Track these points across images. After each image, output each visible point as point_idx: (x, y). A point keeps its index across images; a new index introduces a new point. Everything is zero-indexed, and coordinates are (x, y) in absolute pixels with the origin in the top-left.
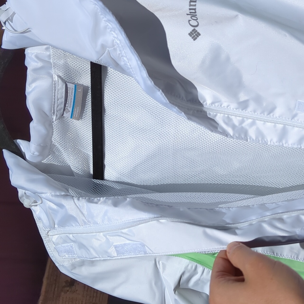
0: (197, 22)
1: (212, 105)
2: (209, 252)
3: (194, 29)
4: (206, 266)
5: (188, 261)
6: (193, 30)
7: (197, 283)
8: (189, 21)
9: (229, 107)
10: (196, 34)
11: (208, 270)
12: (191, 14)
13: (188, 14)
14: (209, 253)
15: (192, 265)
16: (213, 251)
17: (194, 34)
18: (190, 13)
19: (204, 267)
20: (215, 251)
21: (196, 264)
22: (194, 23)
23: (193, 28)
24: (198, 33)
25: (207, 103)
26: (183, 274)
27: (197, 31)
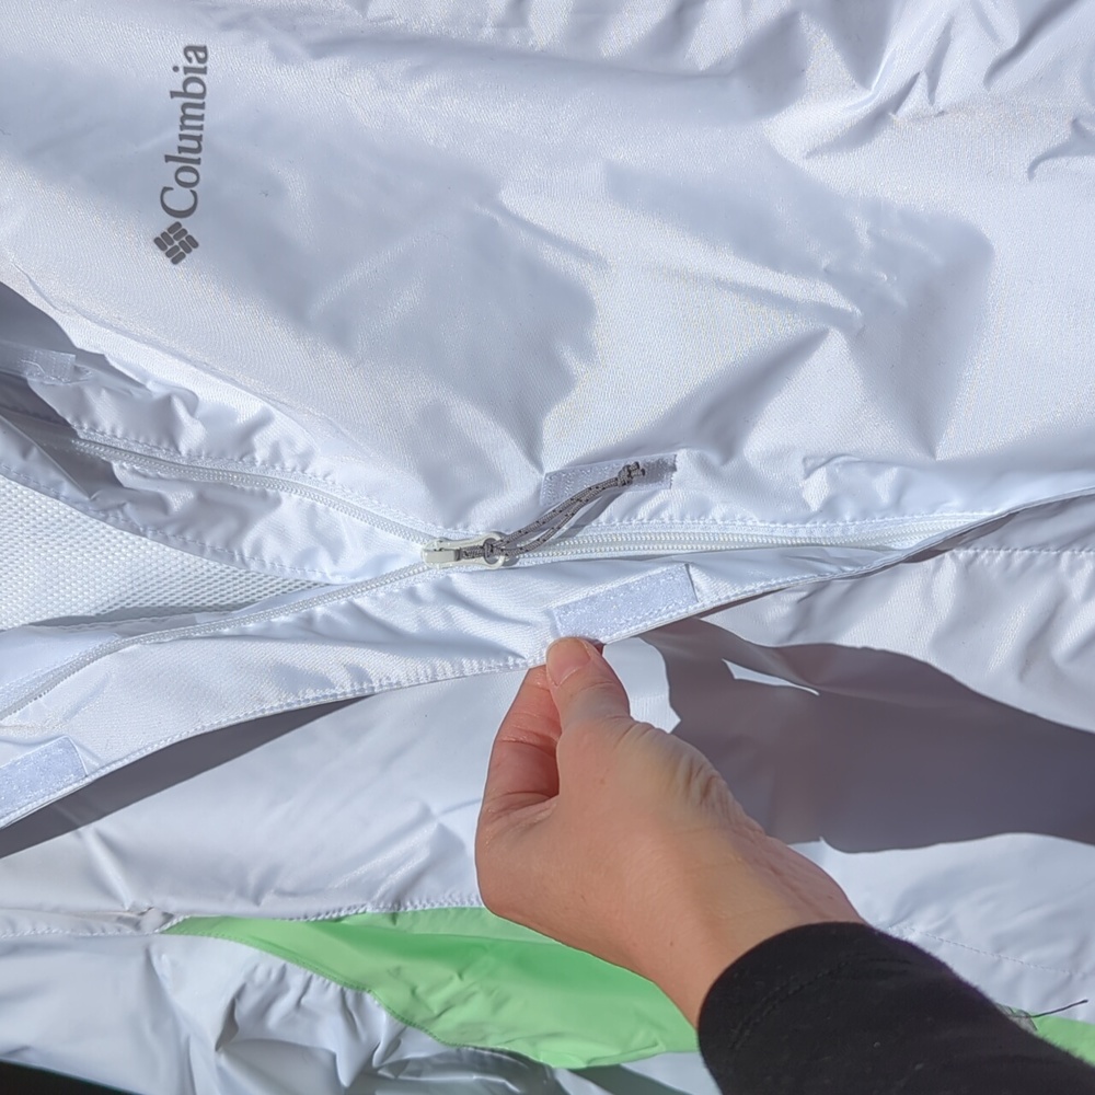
0: (194, 193)
1: (274, 467)
2: (319, 915)
3: (178, 225)
4: (316, 970)
5: (257, 951)
6: (172, 229)
7: (288, 1020)
8: (166, 189)
9: (328, 478)
10: (182, 243)
11: (324, 982)
12: (183, 155)
13: (168, 158)
14: (320, 918)
15: (269, 965)
16: (334, 912)
17: (176, 243)
18: (181, 149)
19: (309, 973)
20: (340, 910)
21: (282, 962)
22: (180, 199)
23: (173, 220)
24: (190, 238)
25: (254, 459)
26: (239, 994)
27: (185, 231)
